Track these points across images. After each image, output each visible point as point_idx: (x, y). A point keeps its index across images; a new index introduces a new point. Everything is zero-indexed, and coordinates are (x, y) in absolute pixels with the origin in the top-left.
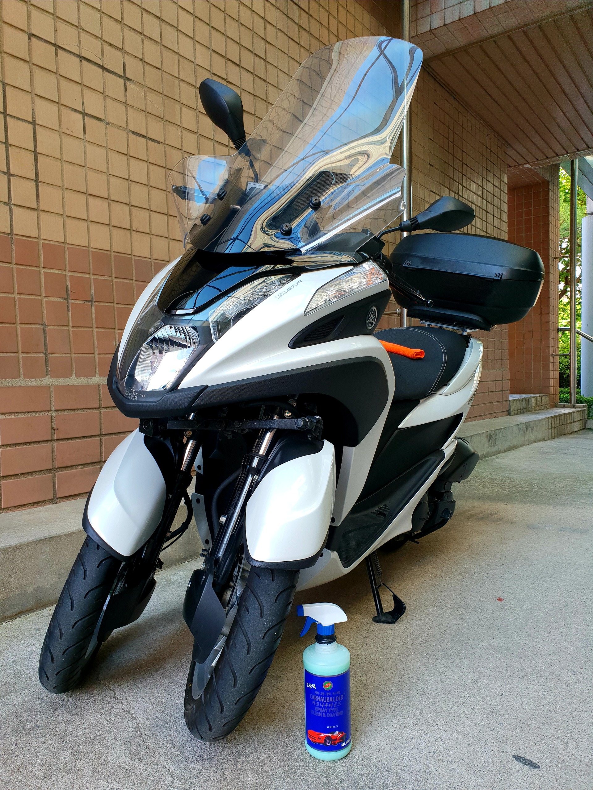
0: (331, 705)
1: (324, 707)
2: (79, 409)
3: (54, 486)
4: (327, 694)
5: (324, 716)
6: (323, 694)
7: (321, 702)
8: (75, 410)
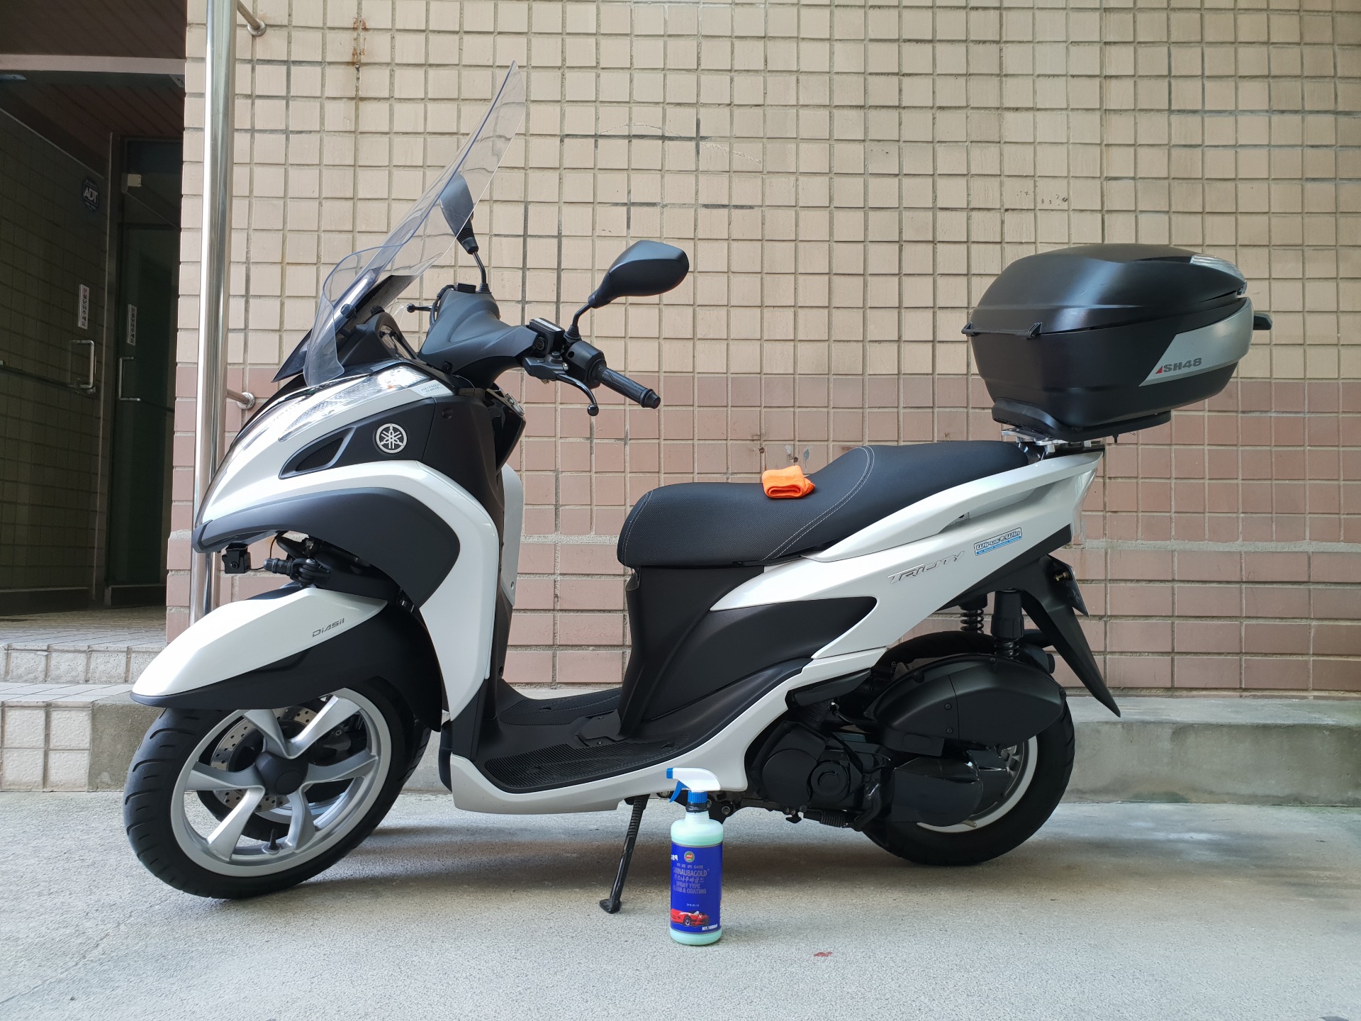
0: (692, 880)
1: (685, 881)
2: (593, 575)
3: (554, 666)
4: (689, 866)
5: (684, 891)
6: (684, 866)
7: (682, 876)
8: (588, 575)
